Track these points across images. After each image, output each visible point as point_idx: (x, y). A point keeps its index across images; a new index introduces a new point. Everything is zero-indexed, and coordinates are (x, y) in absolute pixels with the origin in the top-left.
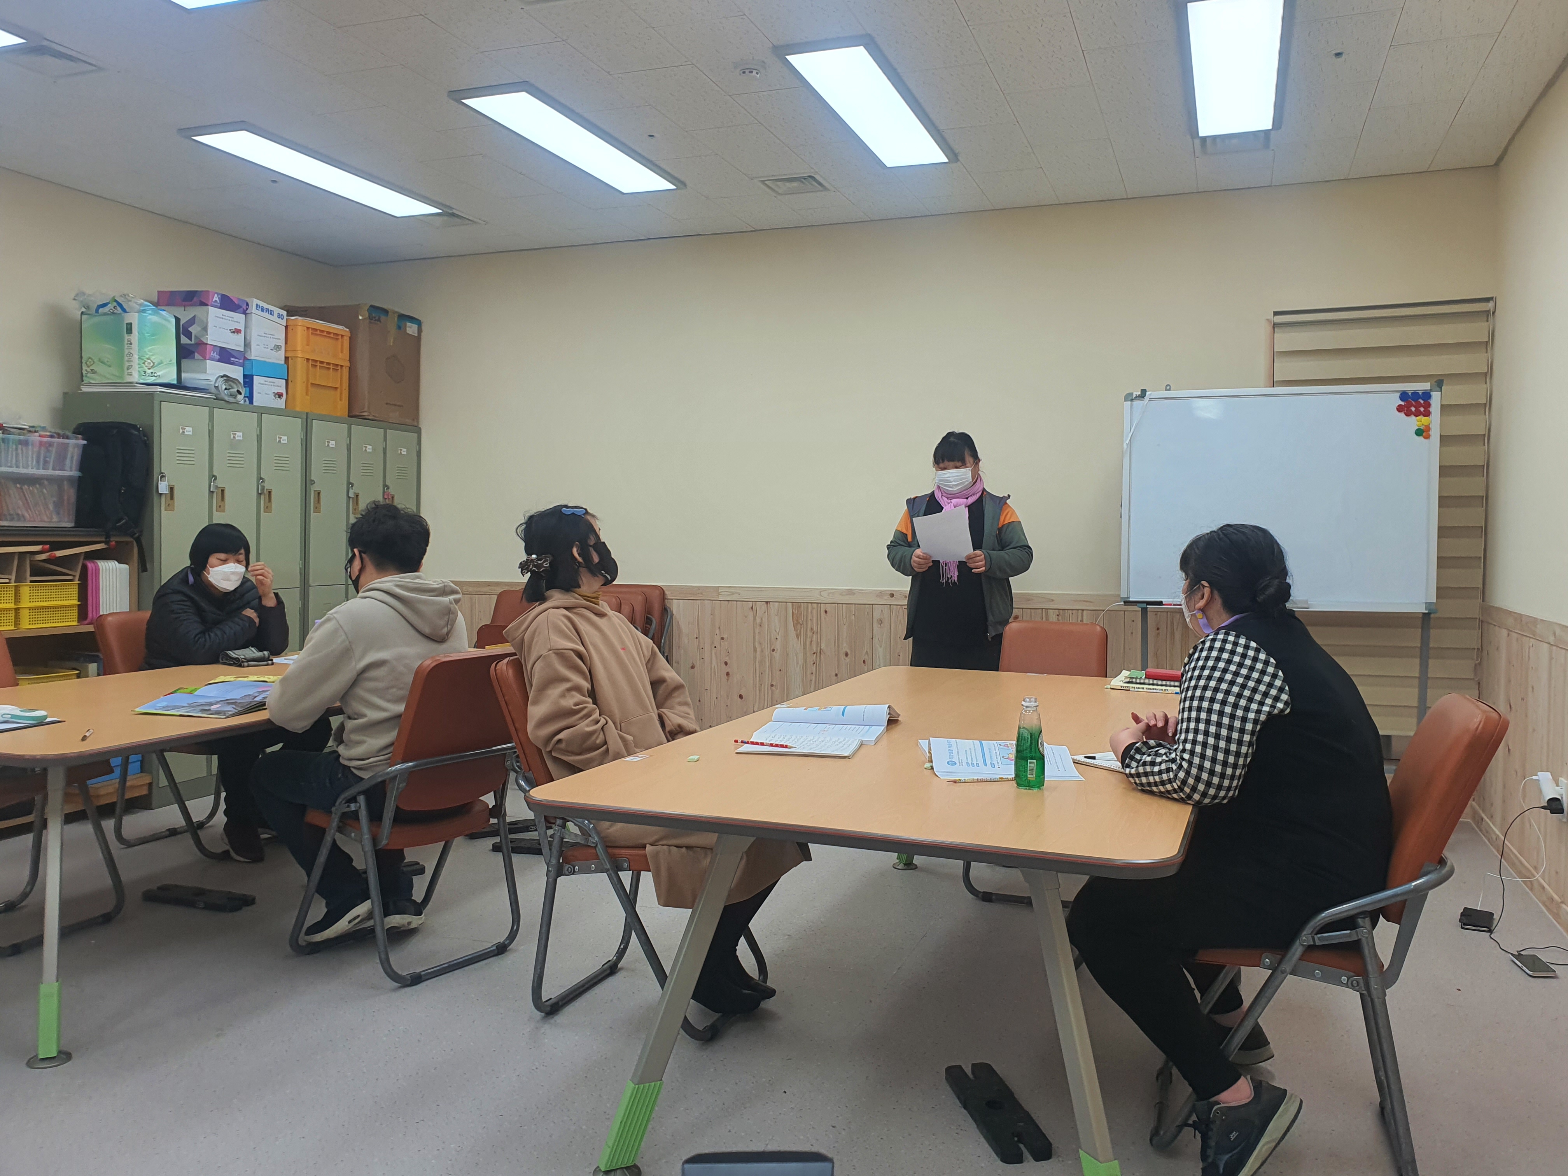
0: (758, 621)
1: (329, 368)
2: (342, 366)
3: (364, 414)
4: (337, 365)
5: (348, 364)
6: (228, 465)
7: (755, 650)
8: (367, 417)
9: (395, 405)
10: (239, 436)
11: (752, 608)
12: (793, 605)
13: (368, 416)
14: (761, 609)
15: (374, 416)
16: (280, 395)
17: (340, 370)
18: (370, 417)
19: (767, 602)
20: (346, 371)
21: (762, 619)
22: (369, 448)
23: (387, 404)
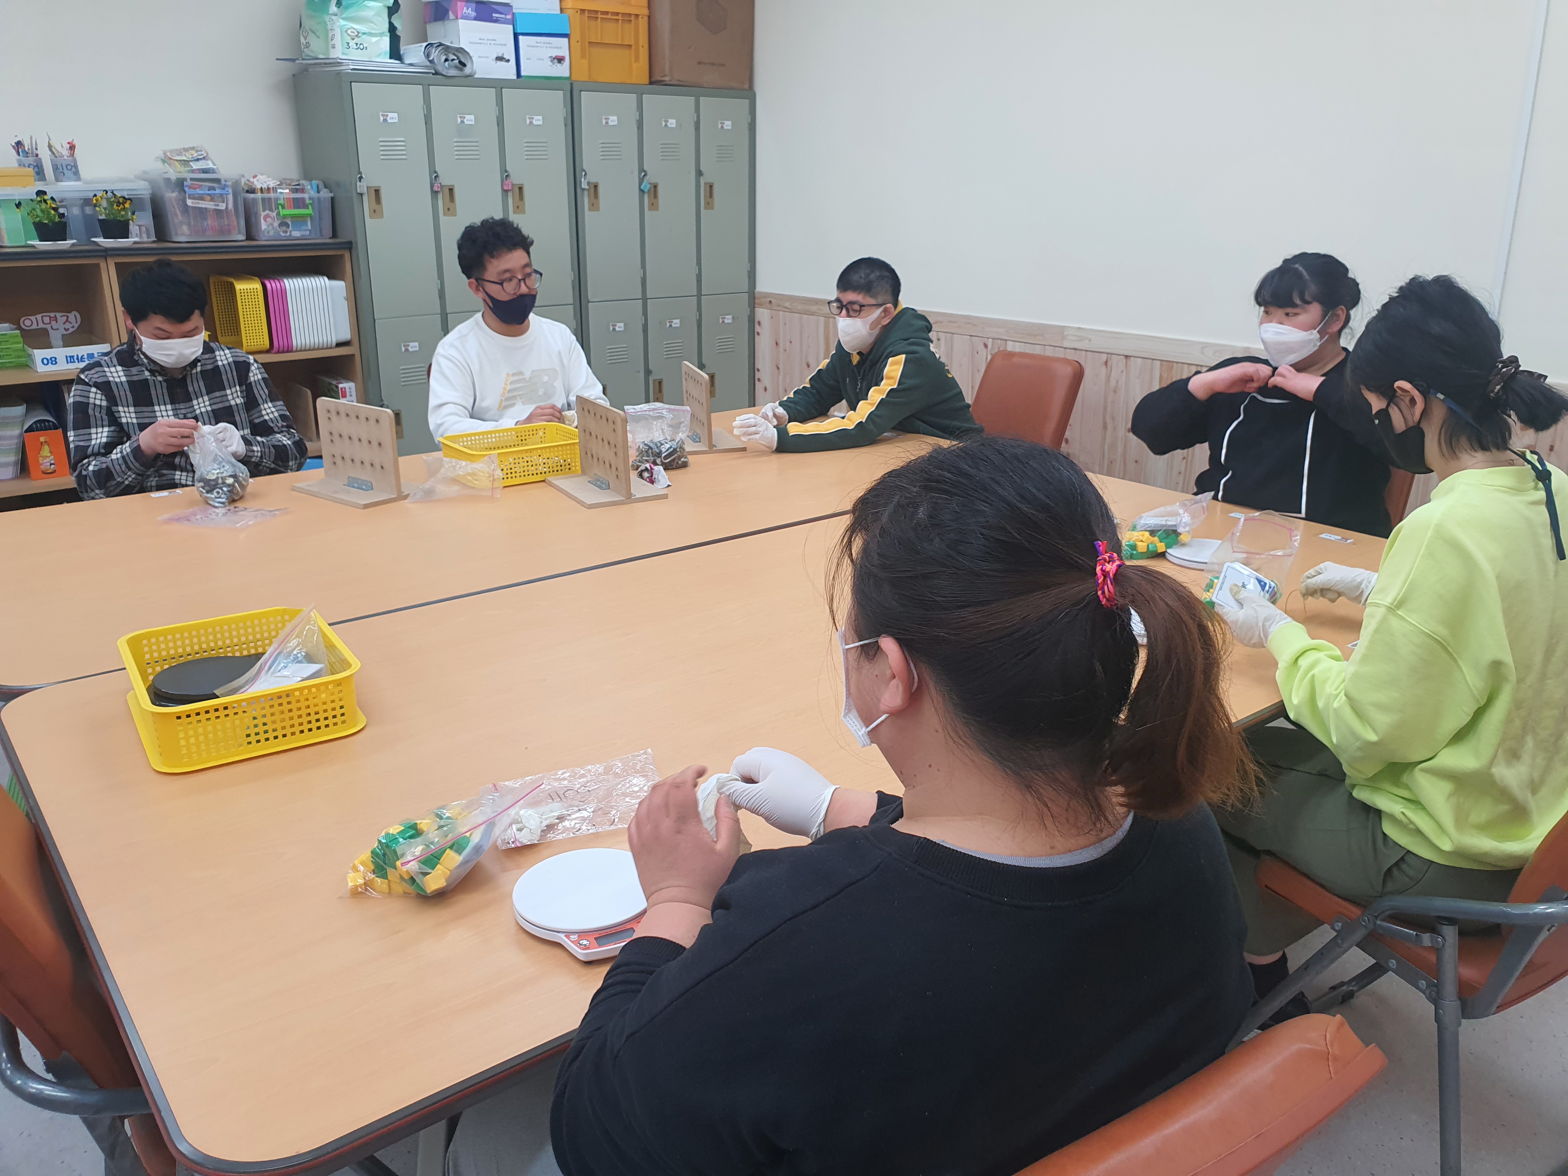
0: (1113, 383)
1: (618, 20)
2: (637, 16)
3: (664, 79)
4: (630, 15)
5: (646, 12)
6: (456, 157)
7: (1105, 427)
8: (668, 83)
9: (713, 64)
10: (470, 119)
11: (1106, 363)
12: (1161, 365)
13: (670, 81)
14: (1118, 364)
15: (679, 81)
16: (560, 60)
17: (633, 22)
18: (671, 83)
19: (1126, 357)
20: (643, 23)
21: (1117, 381)
22: (672, 123)
23: (699, 63)
